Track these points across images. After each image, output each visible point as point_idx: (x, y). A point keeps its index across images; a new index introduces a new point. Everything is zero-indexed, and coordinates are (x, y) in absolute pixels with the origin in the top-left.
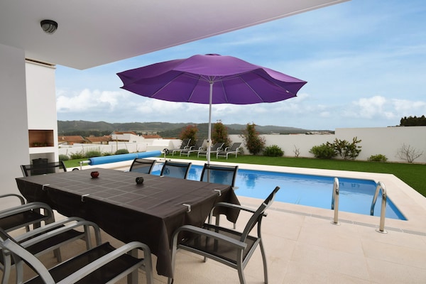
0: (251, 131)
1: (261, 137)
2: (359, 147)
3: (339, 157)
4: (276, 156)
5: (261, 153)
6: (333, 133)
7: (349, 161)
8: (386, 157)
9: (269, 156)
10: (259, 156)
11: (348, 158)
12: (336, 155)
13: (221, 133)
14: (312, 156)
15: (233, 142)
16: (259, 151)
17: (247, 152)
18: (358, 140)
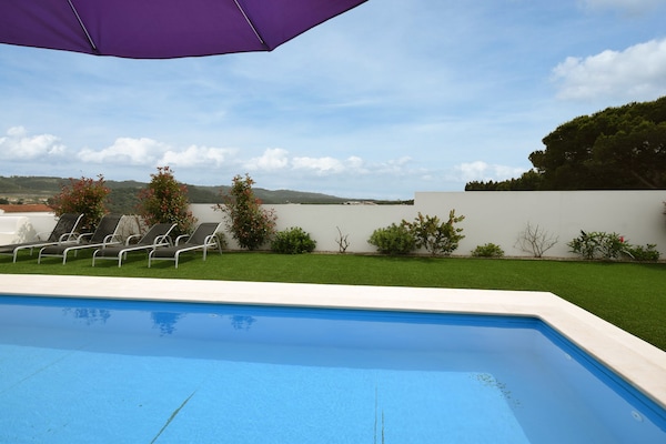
0: (241, 197)
1: (266, 208)
2: (459, 230)
3: (423, 251)
4: (299, 253)
5: (267, 246)
6: (411, 203)
7: (441, 257)
8: (502, 248)
9: (283, 252)
10: (262, 252)
11: (438, 252)
12: (419, 246)
13: (169, 198)
14: (372, 249)
15: (199, 223)
16: (261, 240)
17: (233, 244)
18: (457, 216)
